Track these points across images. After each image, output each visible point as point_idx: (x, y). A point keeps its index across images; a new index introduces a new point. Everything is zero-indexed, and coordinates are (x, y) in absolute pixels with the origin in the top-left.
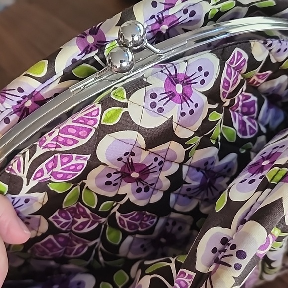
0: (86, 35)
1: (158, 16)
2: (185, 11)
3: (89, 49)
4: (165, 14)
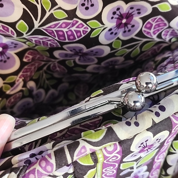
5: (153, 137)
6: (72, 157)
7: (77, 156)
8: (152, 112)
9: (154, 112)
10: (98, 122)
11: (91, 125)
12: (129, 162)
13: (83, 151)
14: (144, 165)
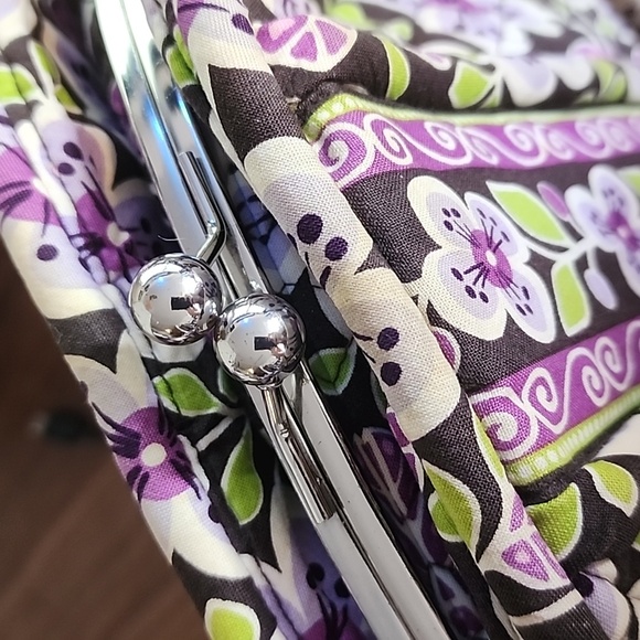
0: (138, 468)
1: (80, 249)
2: (65, 169)
3: (182, 462)
4: (74, 229)
5: (440, 247)
6: (551, 597)
7: (545, 578)
8: (327, 271)
9: (331, 263)
10: (385, 443)
11: (401, 473)
12: (554, 303)
13: (522, 557)
14: (564, 209)
